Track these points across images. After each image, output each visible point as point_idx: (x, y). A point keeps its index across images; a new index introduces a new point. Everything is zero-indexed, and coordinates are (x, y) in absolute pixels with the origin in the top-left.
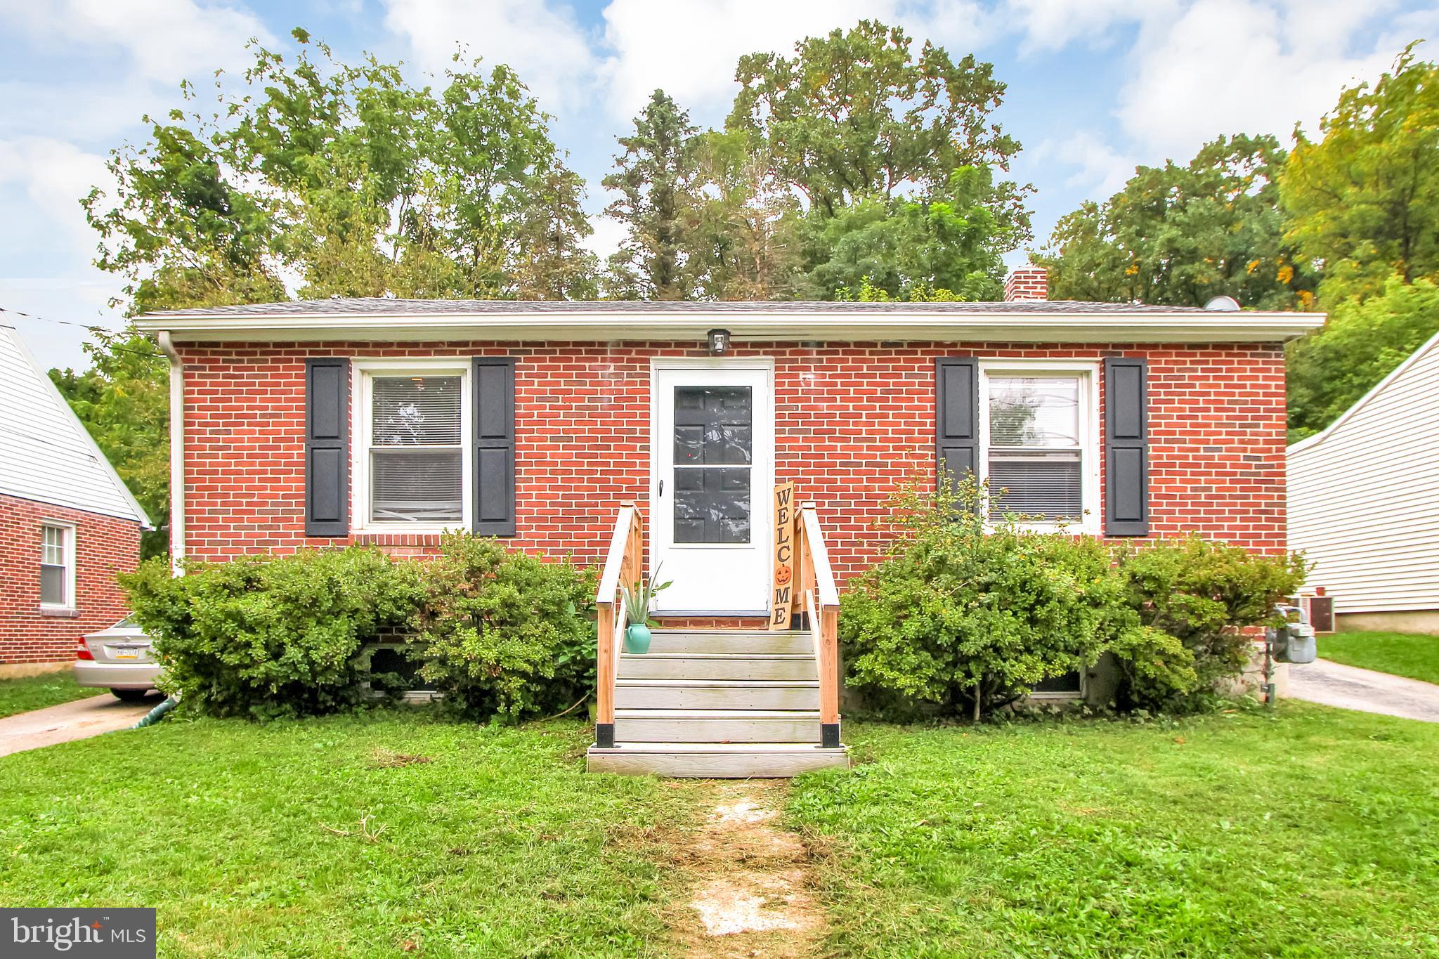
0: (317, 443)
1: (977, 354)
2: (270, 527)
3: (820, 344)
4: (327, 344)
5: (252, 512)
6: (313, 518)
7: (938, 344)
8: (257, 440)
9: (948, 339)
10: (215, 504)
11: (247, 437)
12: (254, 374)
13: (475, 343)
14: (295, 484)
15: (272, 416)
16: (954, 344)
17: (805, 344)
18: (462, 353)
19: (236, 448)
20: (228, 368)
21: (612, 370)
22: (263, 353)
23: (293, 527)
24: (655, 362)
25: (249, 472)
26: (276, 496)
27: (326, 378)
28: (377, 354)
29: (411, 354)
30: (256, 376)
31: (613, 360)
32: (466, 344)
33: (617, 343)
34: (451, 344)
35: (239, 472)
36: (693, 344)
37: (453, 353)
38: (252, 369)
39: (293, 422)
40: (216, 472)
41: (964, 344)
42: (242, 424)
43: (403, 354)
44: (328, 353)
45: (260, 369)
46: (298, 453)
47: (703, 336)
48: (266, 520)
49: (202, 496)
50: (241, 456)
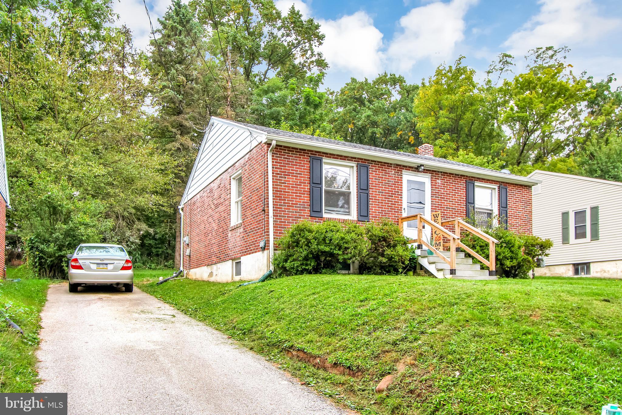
0: (314, 185)
1: (475, 180)
2: (299, 212)
3: (441, 172)
4: (316, 152)
5: (293, 207)
6: (313, 210)
7: (467, 176)
8: (294, 182)
9: (469, 175)
10: (281, 203)
11: (292, 180)
12: (293, 158)
13: (358, 158)
14: (306, 198)
15: (299, 174)
16: (470, 177)
17: (438, 172)
18: (355, 161)
19: (288, 184)
20: (285, 155)
21: (393, 173)
22: (296, 152)
23: (306, 213)
24: (404, 172)
25: (292, 193)
26: (301, 202)
27: (316, 163)
28: (330, 157)
29: (340, 159)
30: (294, 159)
31: (394, 170)
32: (355, 158)
33: (395, 164)
34: (352, 158)
35: (289, 192)
36: (412, 168)
37: (352, 161)
38: (293, 157)
39: (305, 177)
40: (282, 191)
41: (472, 177)
42: (290, 175)
43: (338, 158)
44: (316, 155)
45: (295, 157)
46: (307, 188)
47: (415, 166)
48: (297, 210)
49: (277, 199)
50: (289, 187)
